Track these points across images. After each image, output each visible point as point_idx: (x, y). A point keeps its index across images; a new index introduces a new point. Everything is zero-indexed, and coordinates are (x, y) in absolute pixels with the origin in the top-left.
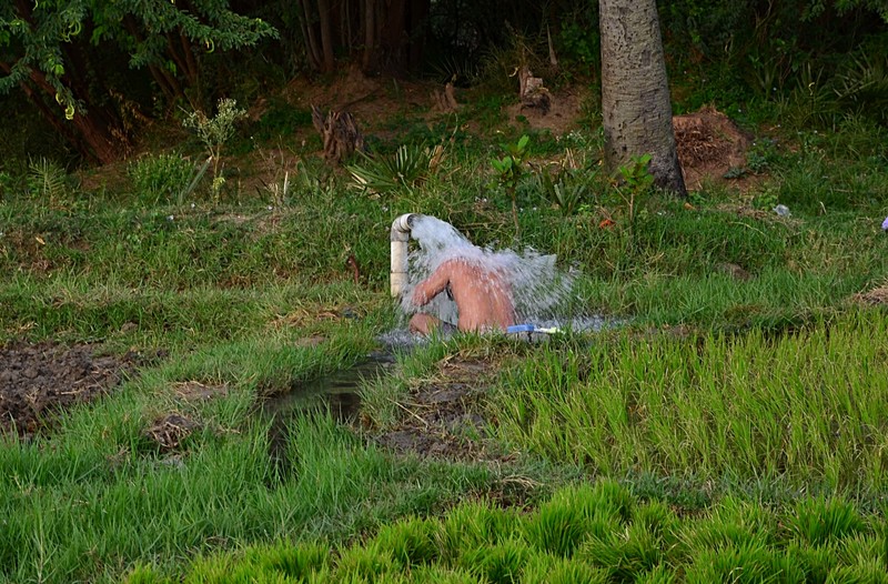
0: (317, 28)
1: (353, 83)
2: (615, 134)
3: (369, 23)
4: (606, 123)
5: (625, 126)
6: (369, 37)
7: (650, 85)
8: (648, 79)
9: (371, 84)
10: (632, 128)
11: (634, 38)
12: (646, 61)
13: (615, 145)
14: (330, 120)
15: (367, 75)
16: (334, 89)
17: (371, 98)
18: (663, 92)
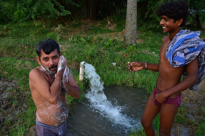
0: (85, 13)
1: (89, 20)
2: (126, 37)
3: (91, 13)
4: (125, 35)
5: (129, 35)
6: (91, 15)
7: (134, 29)
8: (134, 28)
9: (91, 21)
10: (130, 36)
11: (133, 20)
12: (134, 24)
13: (126, 39)
14: (84, 26)
15: (91, 19)
16: (86, 21)
17: (91, 22)
18: (136, 30)
